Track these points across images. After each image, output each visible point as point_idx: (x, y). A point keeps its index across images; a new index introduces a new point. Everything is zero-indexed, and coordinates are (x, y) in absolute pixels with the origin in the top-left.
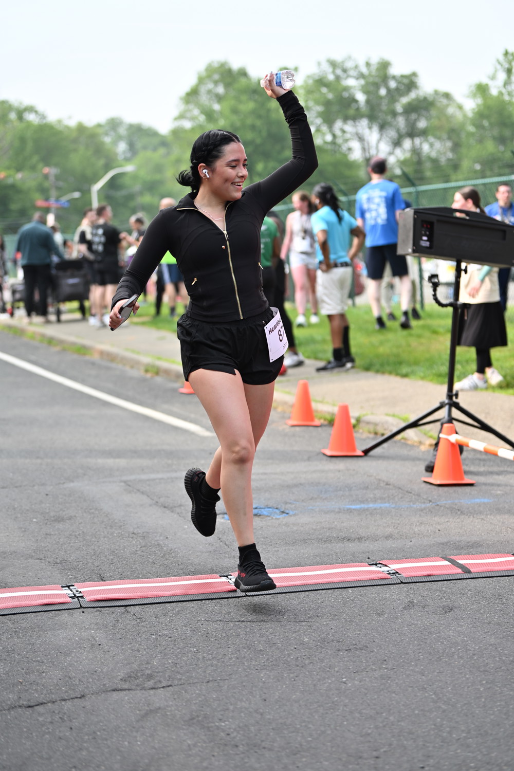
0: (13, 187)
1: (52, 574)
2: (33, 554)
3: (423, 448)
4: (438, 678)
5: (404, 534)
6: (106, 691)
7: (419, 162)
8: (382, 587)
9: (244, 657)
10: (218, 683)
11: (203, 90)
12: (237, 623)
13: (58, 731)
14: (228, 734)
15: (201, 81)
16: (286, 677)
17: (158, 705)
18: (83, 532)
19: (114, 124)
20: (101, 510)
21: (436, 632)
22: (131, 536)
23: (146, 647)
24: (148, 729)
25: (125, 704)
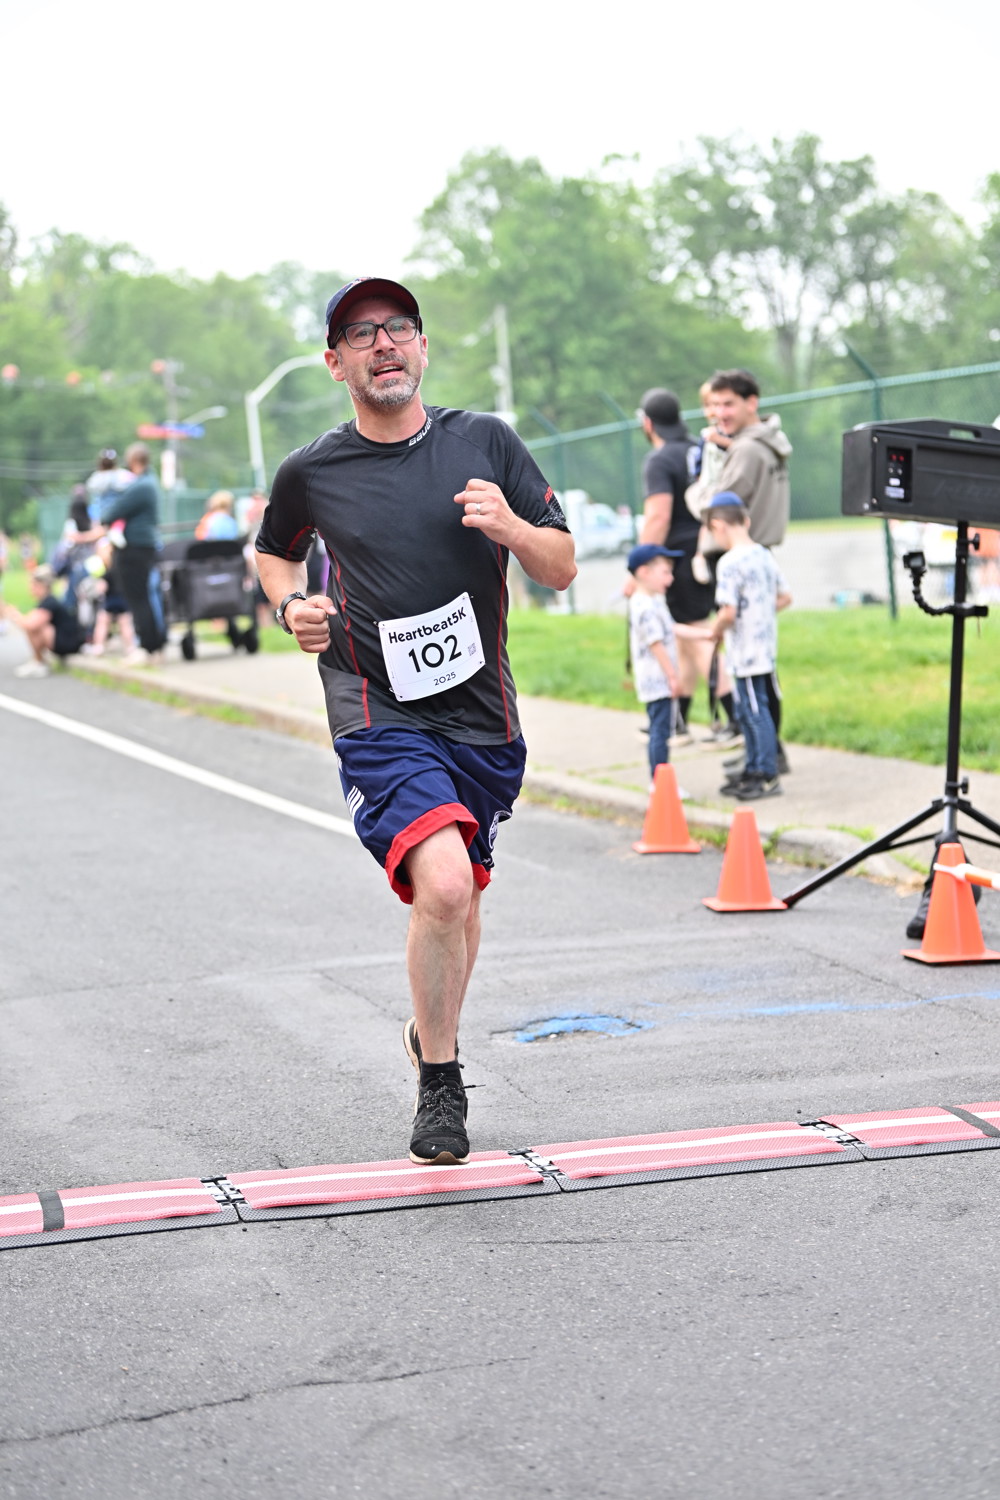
0: (94, 399)
1: (183, 1156)
2: (147, 1118)
3: (902, 892)
4: (942, 1347)
5: (869, 1063)
6: (291, 1386)
7: (882, 331)
8: (827, 1168)
9: (561, 1313)
10: (510, 1365)
11: (457, 201)
12: (545, 1246)
13: (199, 1466)
14: (532, 1468)
15: (453, 184)
16: (642, 1351)
17: (393, 1411)
18: (242, 1072)
19: (286, 274)
20: (277, 1027)
21: (936, 1255)
22: (335, 1077)
23: (368, 1297)
24: (374, 1459)
25: (330, 1411)
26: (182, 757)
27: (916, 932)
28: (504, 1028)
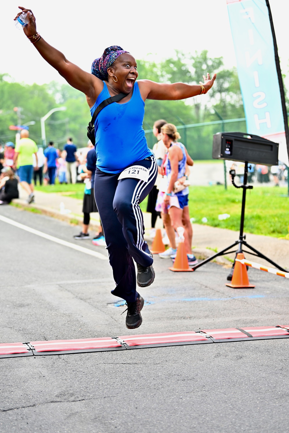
1: (17, 336)
2: (7, 325)
3: (226, 267)
4: (234, 396)
5: (215, 315)
6: (47, 403)
7: (225, 107)
8: (203, 345)
10: (110, 398)
12: (121, 365)
13: (20, 425)
14: (116, 427)
16: (148, 395)
17: (76, 411)
18: (35, 313)
19: (54, 84)
20: (45, 300)
21: (233, 370)
22: (62, 315)
23: (70, 378)
24: (70, 424)
25: (58, 410)
26: (20, 222)
27: (230, 278)
28: (111, 302)
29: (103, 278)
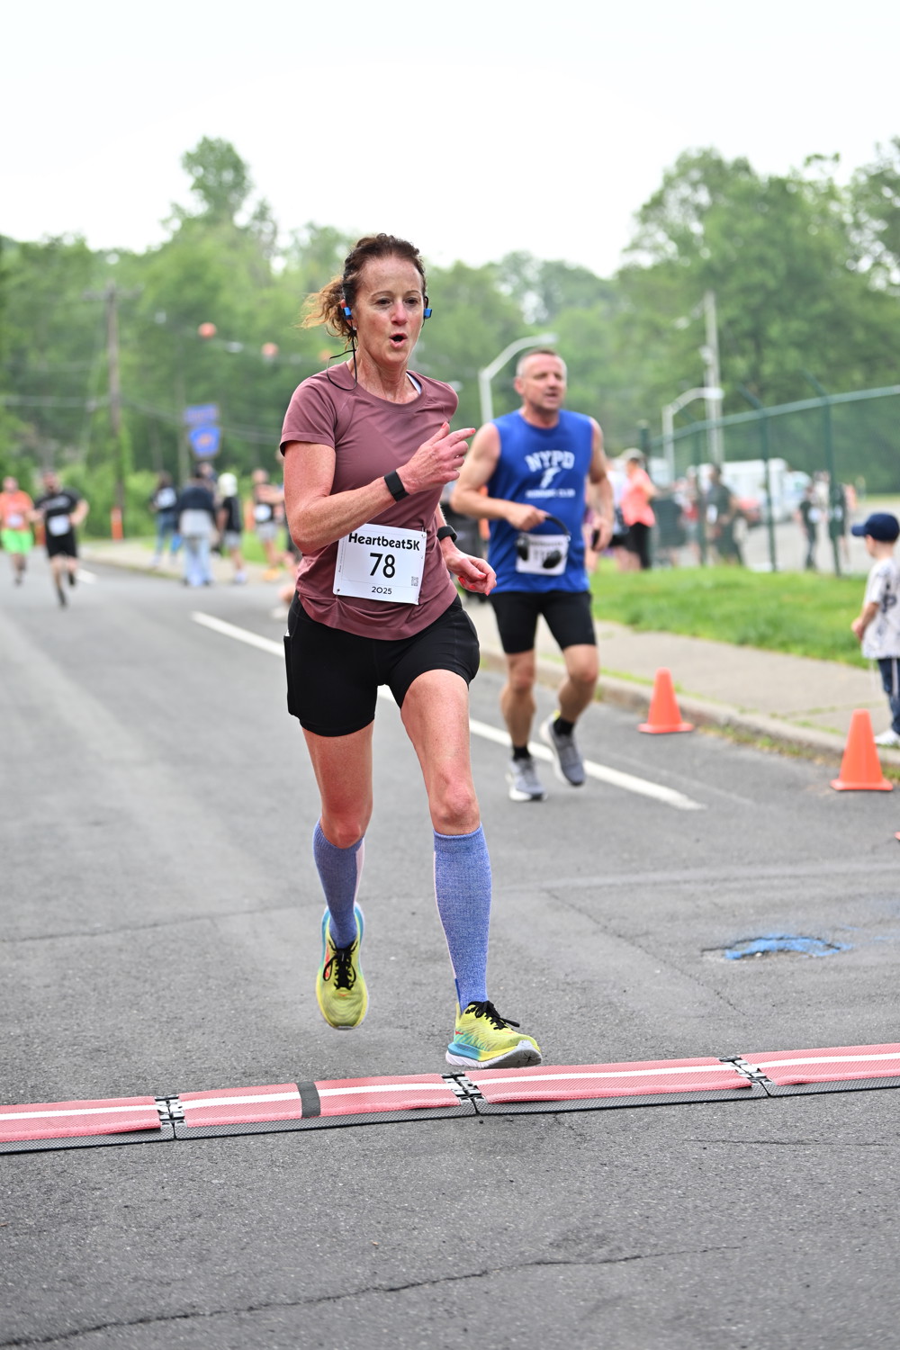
1: (426, 1054)
2: (393, 1019)
6: (524, 1265)
9: (769, 1207)
10: (723, 1253)
11: (672, 199)
12: (754, 1146)
13: (442, 1334)
15: (669, 182)
16: (844, 1244)
17: (617, 1291)
19: (516, 263)
20: (508, 940)
22: (561, 987)
23: (593, 1187)
24: (600, 1334)
25: (560, 1289)
28: (715, 946)
29: (686, 868)
